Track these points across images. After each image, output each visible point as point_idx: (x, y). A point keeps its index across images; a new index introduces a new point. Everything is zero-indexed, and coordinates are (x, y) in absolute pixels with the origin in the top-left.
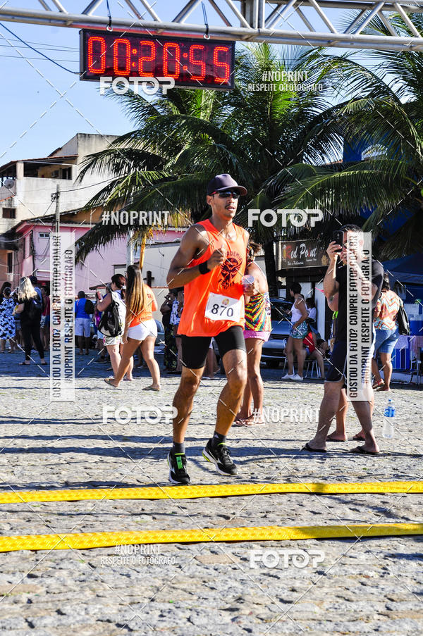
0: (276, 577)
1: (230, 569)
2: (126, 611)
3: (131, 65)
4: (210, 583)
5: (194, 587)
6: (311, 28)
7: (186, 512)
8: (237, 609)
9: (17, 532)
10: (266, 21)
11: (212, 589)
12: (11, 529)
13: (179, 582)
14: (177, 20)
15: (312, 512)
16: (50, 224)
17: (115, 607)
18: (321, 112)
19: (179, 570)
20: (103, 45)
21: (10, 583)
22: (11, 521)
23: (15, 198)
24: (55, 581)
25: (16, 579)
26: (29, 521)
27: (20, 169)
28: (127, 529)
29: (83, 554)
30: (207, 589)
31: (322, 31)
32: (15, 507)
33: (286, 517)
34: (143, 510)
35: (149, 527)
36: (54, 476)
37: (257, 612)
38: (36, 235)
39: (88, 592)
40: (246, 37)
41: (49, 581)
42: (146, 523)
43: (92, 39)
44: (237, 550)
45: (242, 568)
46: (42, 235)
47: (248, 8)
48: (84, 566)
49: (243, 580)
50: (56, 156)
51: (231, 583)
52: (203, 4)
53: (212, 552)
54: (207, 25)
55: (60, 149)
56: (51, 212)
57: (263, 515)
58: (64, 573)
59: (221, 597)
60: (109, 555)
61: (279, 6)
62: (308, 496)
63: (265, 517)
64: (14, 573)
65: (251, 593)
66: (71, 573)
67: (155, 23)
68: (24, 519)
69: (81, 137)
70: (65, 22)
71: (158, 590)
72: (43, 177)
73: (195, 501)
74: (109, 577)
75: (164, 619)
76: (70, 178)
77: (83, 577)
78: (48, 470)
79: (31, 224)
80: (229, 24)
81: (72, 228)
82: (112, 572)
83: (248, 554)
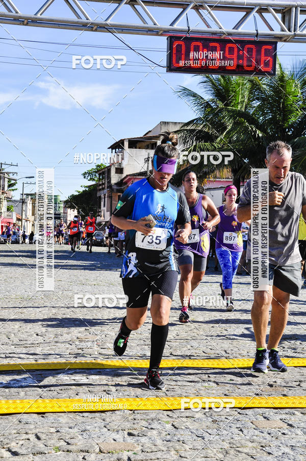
1: (280, 434)
4: (267, 448)
5: (254, 452)
9: (121, 394)
10: (300, 27)
11: (269, 453)
12: (117, 390)
13: (242, 446)
14: (236, 28)
19: (242, 433)
20: (183, 47)
21: (114, 440)
23: (123, 161)
24: (148, 440)
25: (119, 437)
27: (126, 144)
28: (198, 393)
29: (168, 415)
30: (265, 454)
35: (214, 391)
39: (173, 452)
40: (284, 39)
41: (143, 440)
42: (212, 388)
43: (176, 43)
44: (284, 417)
45: (290, 433)
47: (287, 18)
48: (169, 426)
49: (292, 446)
51: (284, 449)
52: (254, 17)
53: (265, 418)
54: (257, 30)
55: (150, 131)
57: (298, 384)
58: (155, 433)
60: (187, 417)
64: (117, 432)
66: (160, 433)
67: (220, 30)
69: (163, 124)
70: (157, 32)
71: (227, 453)
72: (140, 148)
74: (188, 438)
77: (168, 437)
79: (132, 177)
82: (190, 433)
83: (292, 420)
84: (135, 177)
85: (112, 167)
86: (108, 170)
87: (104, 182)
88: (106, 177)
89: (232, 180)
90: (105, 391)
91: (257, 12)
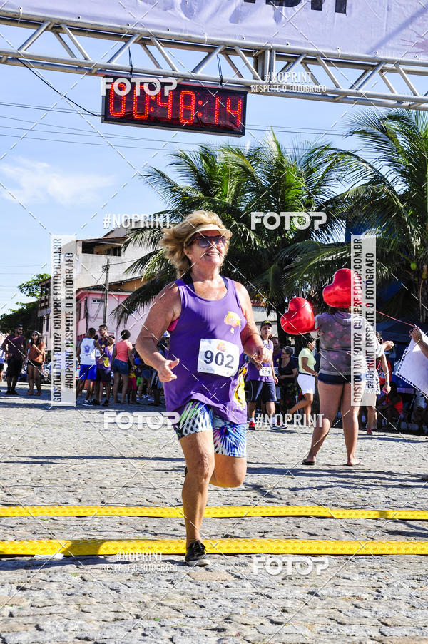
0: (268, 596)
1: (222, 586)
2: (107, 628)
4: (199, 601)
5: (183, 605)
8: (224, 630)
11: (201, 606)
12: (15, 540)
15: (308, 533)
16: (101, 292)
17: (97, 623)
22: (17, 533)
24: (42, 594)
25: (4, 591)
26: (35, 533)
27: (80, 247)
30: (196, 607)
33: (284, 537)
37: (245, 633)
38: (90, 301)
39: (73, 607)
44: (231, 568)
45: (235, 586)
46: (94, 301)
49: (233, 598)
50: (109, 237)
51: (222, 602)
53: (207, 569)
56: (101, 282)
59: (210, 616)
63: (263, 536)
64: (3, 585)
65: (241, 613)
66: (61, 586)
71: (146, 606)
72: (98, 254)
75: (146, 638)
76: (119, 255)
77: (72, 591)
79: (86, 291)
82: (102, 586)
83: (242, 572)
84: (89, 291)
87: (47, 297)
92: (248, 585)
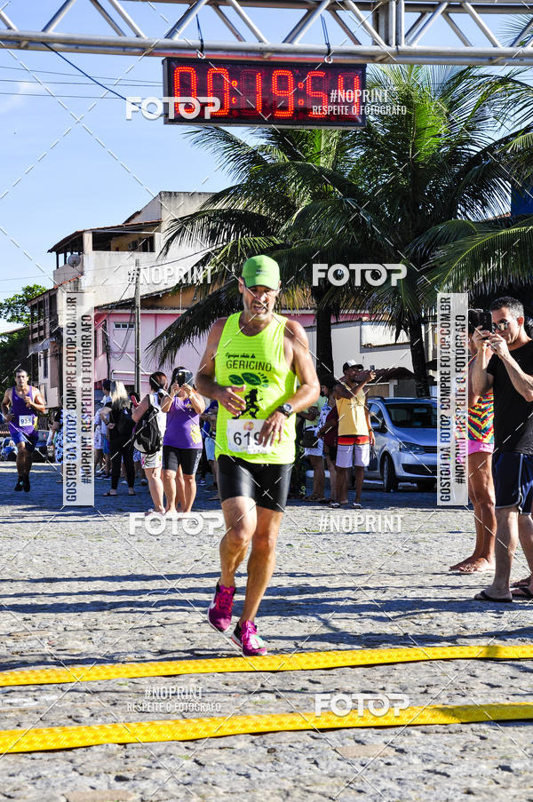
0: (444, 774)
1: (382, 764)
3: (231, 101)
4: (357, 784)
5: (335, 790)
6: (466, 43)
7: (318, 688)
9: (100, 720)
10: (406, 36)
11: (360, 791)
12: (92, 715)
13: (315, 783)
14: (289, 40)
15: (488, 684)
16: (129, 311)
18: (479, 150)
19: (314, 767)
20: (194, 77)
21: (93, 788)
22: (91, 705)
23: (82, 278)
24: (151, 785)
25: (101, 783)
26: (115, 704)
27: (88, 240)
28: (242, 712)
29: (187, 748)
30: (353, 792)
31: (480, 46)
32: (96, 687)
33: (454, 692)
34: (263, 686)
35: (272, 709)
36: (144, 643)
38: (111, 326)
39: (195, 799)
40: (380, 58)
41: (143, 785)
42: (268, 704)
43: (179, 70)
44: (391, 739)
45: (399, 763)
46: (118, 326)
47: (382, 20)
48: (189, 764)
49: (400, 779)
50: (134, 222)
51: (385, 784)
52: (322, 18)
53: (358, 742)
54: (328, 44)
55: (138, 213)
56: (129, 295)
57: (423, 689)
58: (163, 773)
60: (220, 748)
61: (423, 15)
62: (482, 663)
63: (426, 692)
64: (97, 776)
65: (413, 797)
67: (260, 45)
68: (108, 701)
69: (165, 196)
70: (144, 50)
71: (288, 795)
72: (117, 250)
73: (330, 672)
74: (222, 778)
76: (152, 250)
77: (188, 779)
78: (137, 635)
79: (104, 311)
80: (357, 42)
81: (156, 315)
82: (226, 771)
83: (405, 743)
84: (109, 311)
85: (59, 291)
86: (50, 297)
87: (42, 323)
88: (47, 312)
89: (312, 312)
90: (70, 717)
91: (327, 9)
92: (416, 761)
